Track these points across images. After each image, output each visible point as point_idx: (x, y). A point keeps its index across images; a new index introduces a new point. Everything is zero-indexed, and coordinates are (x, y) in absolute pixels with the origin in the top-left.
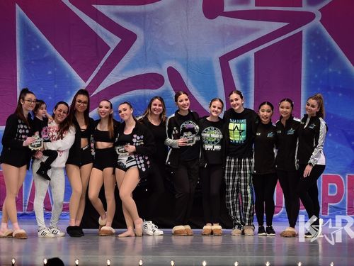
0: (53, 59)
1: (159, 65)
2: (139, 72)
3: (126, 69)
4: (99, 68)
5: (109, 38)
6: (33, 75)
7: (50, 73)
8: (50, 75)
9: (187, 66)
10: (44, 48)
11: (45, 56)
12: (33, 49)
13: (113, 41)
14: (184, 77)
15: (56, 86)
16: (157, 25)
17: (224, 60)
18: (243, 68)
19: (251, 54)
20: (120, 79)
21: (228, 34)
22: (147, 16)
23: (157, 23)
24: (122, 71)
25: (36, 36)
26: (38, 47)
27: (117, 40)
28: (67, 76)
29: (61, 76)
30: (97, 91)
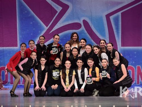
0: (32, 17)
1: (79, 19)
3: (65, 21)
4: (53, 21)
5: (57, 7)
6: (24, 24)
7: (31, 23)
8: (32, 24)
9: (91, 20)
10: (29, 12)
11: (29, 15)
12: (24, 13)
13: (59, 9)
14: (90, 24)
15: (34, 29)
16: (78, 1)
17: (108, 16)
18: (116, 19)
19: (119, 13)
20: (62, 25)
21: (109, 5)
24: (63, 22)
25: (25, 7)
26: (26, 12)
27: (61, 8)
28: (39, 24)
29: (36, 24)
30: (52, 31)
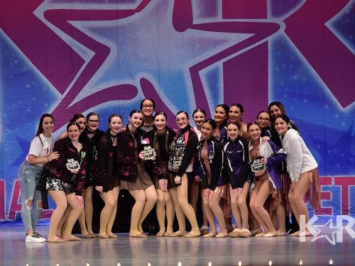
0: (30, 73)
1: (133, 77)
2: (113, 83)
3: (101, 81)
4: (74, 81)
5: (84, 52)
6: (12, 89)
7: (28, 86)
8: (28, 88)
9: (159, 77)
10: (22, 63)
11: (23, 70)
12: (11, 64)
13: (88, 55)
14: (157, 87)
15: (34, 99)
16: (129, 38)
17: (194, 71)
18: (213, 77)
19: (219, 64)
20: (95, 90)
21: (198, 45)
22: (120, 31)
23: (129, 36)
24: (97, 84)
25: (13, 51)
26: (16, 62)
27: (92, 54)
28: (45, 89)
29: (38, 90)
30: (73, 103)
